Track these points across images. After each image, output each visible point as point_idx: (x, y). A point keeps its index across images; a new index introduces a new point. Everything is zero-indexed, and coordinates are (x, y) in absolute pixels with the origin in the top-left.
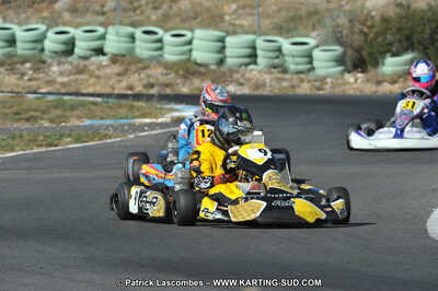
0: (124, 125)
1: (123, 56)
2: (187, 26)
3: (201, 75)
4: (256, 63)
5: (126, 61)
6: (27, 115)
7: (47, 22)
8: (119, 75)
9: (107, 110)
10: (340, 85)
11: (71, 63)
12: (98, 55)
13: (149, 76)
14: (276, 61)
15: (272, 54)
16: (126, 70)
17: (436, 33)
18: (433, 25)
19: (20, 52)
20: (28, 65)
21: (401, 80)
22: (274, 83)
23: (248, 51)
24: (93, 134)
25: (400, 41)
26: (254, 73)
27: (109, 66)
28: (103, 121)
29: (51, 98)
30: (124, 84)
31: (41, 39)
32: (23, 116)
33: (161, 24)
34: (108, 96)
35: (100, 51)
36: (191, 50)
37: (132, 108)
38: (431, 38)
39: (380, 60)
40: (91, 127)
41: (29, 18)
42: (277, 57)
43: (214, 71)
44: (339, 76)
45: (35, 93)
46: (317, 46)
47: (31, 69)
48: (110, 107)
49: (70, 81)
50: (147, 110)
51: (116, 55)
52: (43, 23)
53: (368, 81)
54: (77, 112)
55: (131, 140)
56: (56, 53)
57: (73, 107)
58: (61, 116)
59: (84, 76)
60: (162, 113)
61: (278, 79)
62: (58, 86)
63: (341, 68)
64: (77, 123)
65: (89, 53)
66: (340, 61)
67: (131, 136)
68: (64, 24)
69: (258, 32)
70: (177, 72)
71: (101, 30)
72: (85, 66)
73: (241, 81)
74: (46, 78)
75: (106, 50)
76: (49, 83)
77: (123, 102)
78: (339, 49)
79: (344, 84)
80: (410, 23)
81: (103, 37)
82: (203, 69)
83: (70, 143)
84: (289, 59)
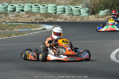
0: (29, 31)
1: (29, 12)
2: (46, 3)
3: (50, 17)
4: (65, 13)
5: (30, 13)
6: (3, 28)
7: (8, 3)
8: (28, 17)
9: (24, 26)
10: (88, 19)
11: (15, 14)
12: (22, 11)
13: (36, 17)
14: (71, 12)
15: (69, 11)
16: (30, 15)
17: (114, 4)
18: (113, 2)
19: (1, 11)
20: (3, 15)
21: (105, 17)
22: (70, 18)
23: (63, 10)
24: (20, 33)
25: (104, 7)
26: (65, 16)
27: (25, 14)
28: (23, 30)
29: (9, 23)
30: (29, 19)
31: (7, 8)
32: (1, 29)
33: (39, 3)
34: (25, 23)
35: (23, 11)
36: (47, 10)
37: (31, 26)
38: (113, 5)
39: (99, 12)
40: (20, 31)
41: (3, 2)
42: (71, 11)
43: (54, 15)
44: (88, 16)
45: (5, 22)
46: (82, 8)
47: (4, 16)
48: (25, 26)
49: (15, 19)
50: (35, 26)
51: (27, 12)
52: (7, 3)
53: (96, 17)
54: (16, 27)
55: (31, 35)
56: (11, 11)
57: (15, 26)
58: (12, 28)
59: (18, 17)
60: (39, 27)
61: (71, 17)
62: (11, 20)
63: (88, 14)
64: (16, 30)
65: (20, 11)
66: (88, 12)
67: (31, 33)
68: (13, 3)
69: (66, 5)
70: (44, 16)
71: (23, 5)
72: (19, 15)
73: (61, 18)
74: (8, 18)
75: (24, 10)
76: (9, 19)
77: (29, 24)
78: (87, 9)
79: (89, 18)
80: (107, 2)
81: (23, 7)
82: (51, 15)
83: (14, 35)
84: (74, 12)
